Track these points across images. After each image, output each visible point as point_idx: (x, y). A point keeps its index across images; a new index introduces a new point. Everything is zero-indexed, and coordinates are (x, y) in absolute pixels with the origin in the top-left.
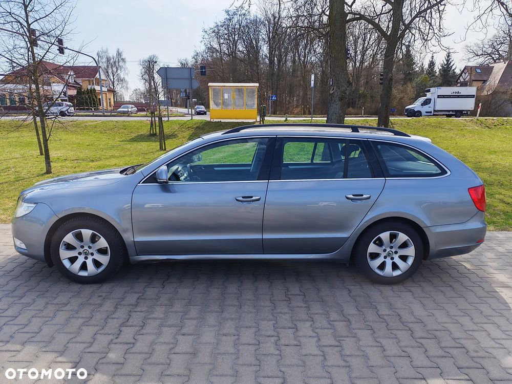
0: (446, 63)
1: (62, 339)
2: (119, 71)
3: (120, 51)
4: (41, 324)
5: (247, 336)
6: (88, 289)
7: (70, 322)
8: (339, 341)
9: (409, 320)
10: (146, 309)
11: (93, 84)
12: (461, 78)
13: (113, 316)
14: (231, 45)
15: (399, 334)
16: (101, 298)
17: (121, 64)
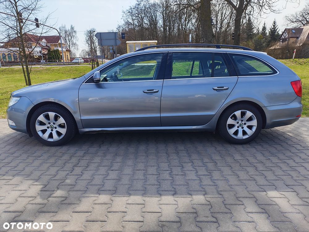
0: (273, 27)
1: (37, 173)
2: (72, 39)
3: (73, 27)
4: (25, 166)
5: (152, 170)
6: (53, 149)
7: (42, 165)
8: (210, 173)
9: (255, 162)
10: (89, 158)
11: (57, 47)
12: (283, 36)
13: (69, 162)
14: (140, 20)
15: (248, 169)
16: (61, 153)
17: (74, 34)
